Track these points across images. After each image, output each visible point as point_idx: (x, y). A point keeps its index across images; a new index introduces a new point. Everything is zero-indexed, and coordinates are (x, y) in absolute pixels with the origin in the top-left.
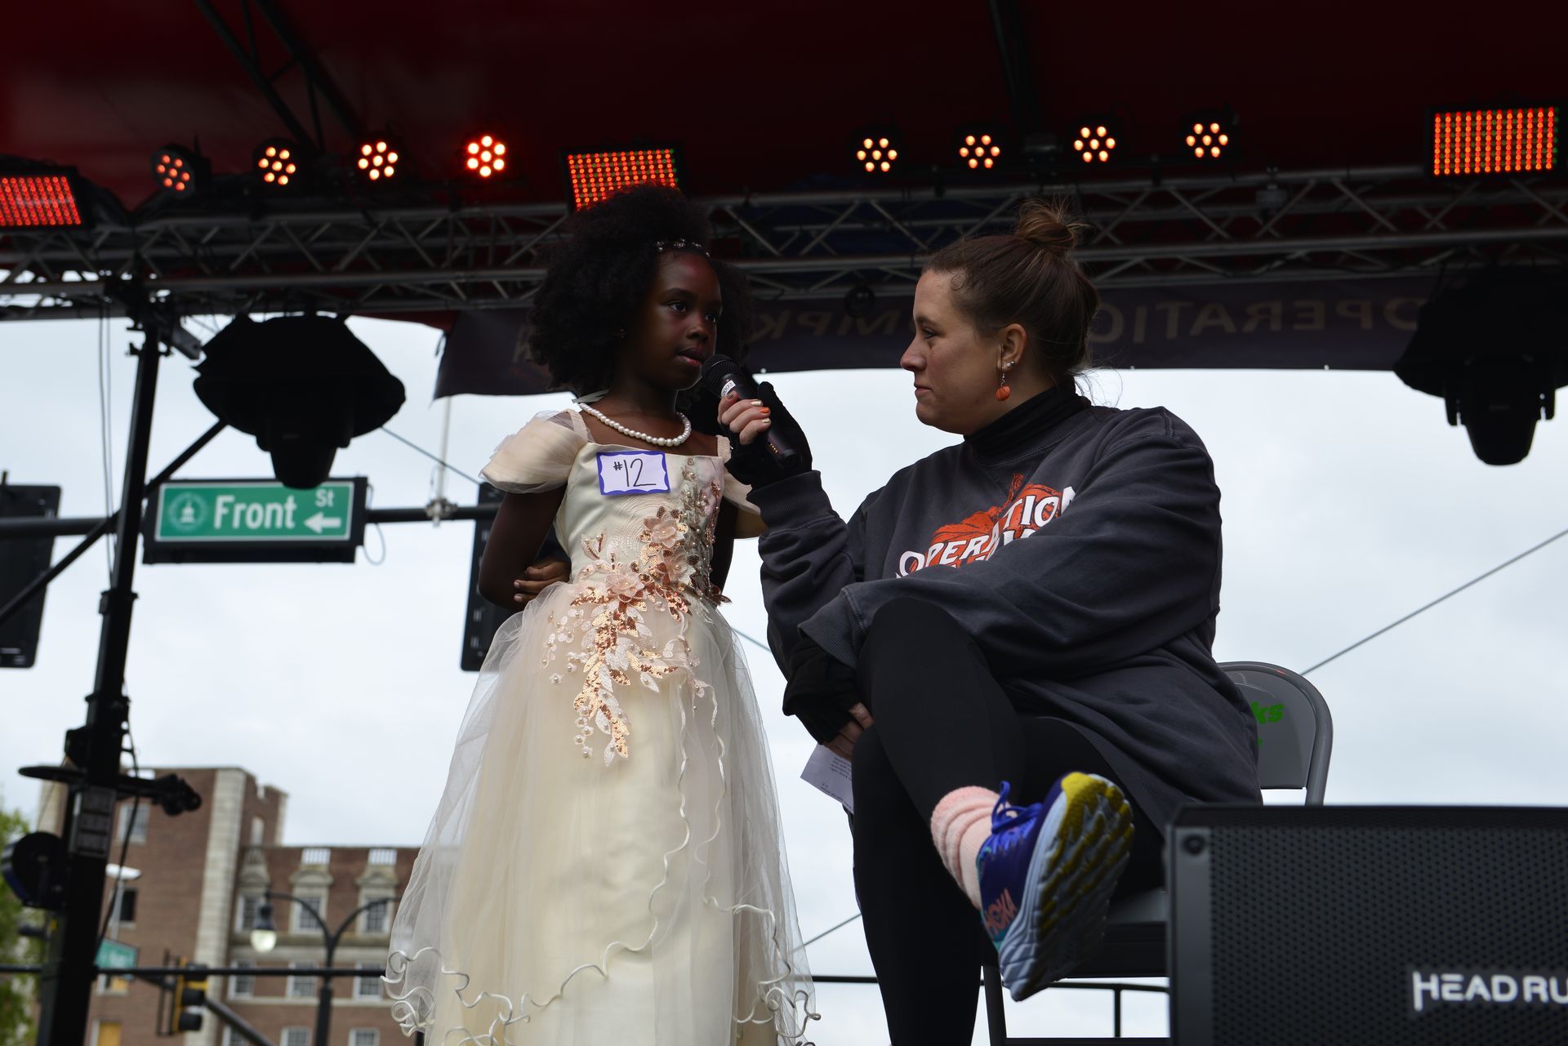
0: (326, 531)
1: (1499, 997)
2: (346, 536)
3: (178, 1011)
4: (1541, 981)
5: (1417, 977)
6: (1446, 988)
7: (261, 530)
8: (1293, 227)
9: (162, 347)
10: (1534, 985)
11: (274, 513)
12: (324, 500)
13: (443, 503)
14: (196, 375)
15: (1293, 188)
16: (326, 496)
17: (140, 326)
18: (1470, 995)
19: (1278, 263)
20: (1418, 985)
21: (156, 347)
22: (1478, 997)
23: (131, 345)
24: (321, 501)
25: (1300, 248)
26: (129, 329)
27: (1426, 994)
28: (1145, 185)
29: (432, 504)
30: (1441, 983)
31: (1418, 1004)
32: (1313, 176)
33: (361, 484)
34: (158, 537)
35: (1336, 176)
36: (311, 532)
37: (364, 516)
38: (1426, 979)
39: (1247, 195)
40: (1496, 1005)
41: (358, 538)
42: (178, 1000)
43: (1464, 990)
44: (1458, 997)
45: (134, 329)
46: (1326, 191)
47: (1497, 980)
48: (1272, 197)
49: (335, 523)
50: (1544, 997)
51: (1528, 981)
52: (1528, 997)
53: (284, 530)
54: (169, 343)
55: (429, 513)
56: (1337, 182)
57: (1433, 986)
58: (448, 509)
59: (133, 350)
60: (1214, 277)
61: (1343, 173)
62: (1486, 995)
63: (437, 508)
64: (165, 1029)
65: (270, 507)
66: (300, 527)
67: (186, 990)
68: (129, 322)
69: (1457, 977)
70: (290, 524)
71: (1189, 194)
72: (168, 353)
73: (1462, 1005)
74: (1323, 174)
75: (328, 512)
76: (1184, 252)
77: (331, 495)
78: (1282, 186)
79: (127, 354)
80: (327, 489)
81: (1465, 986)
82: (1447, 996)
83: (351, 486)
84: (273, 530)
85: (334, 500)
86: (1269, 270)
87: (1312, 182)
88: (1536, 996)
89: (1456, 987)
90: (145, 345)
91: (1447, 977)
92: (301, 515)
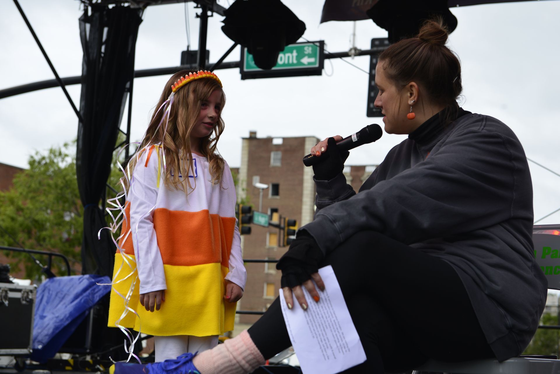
0: (309, 63)
2: (317, 65)
3: (286, 238)
7: (284, 65)
9: (209, 13)
11: (289, 57)
12: (307, 50)
13: (355, 49)
14: (223, 24)
16: (308, 49)
17: (199, 6)
21: (206, 14)
23: (197, 14)
24: (306, 51)
26: (195, 7)
29: (351, 50)
33: (322, 43)
34: (245, 70)
36: (303, 64)
37: (324, 56)
41: (322, 66)
42: (286, 234)
45: (197, 7)
49: (312, 60)
53: (293, 64)
54: (212, 11)
55: (350, 54)
58: (357, 52)
59: (197, 16)
63: (353, 52)
64: (282, 244)
65: (287, 55)
66: (299, 63)
67: (289, 230)
68: (195, 5)
70: (295, 61)
72: (212, 16)
75: (310, 56)
77: (310, 49)
79: (196, 17)
80: (309, 46)
83: (318, 44)
84: (289, 64)
85: (312, 51)
90: (202, 14)
92: (299, 58)
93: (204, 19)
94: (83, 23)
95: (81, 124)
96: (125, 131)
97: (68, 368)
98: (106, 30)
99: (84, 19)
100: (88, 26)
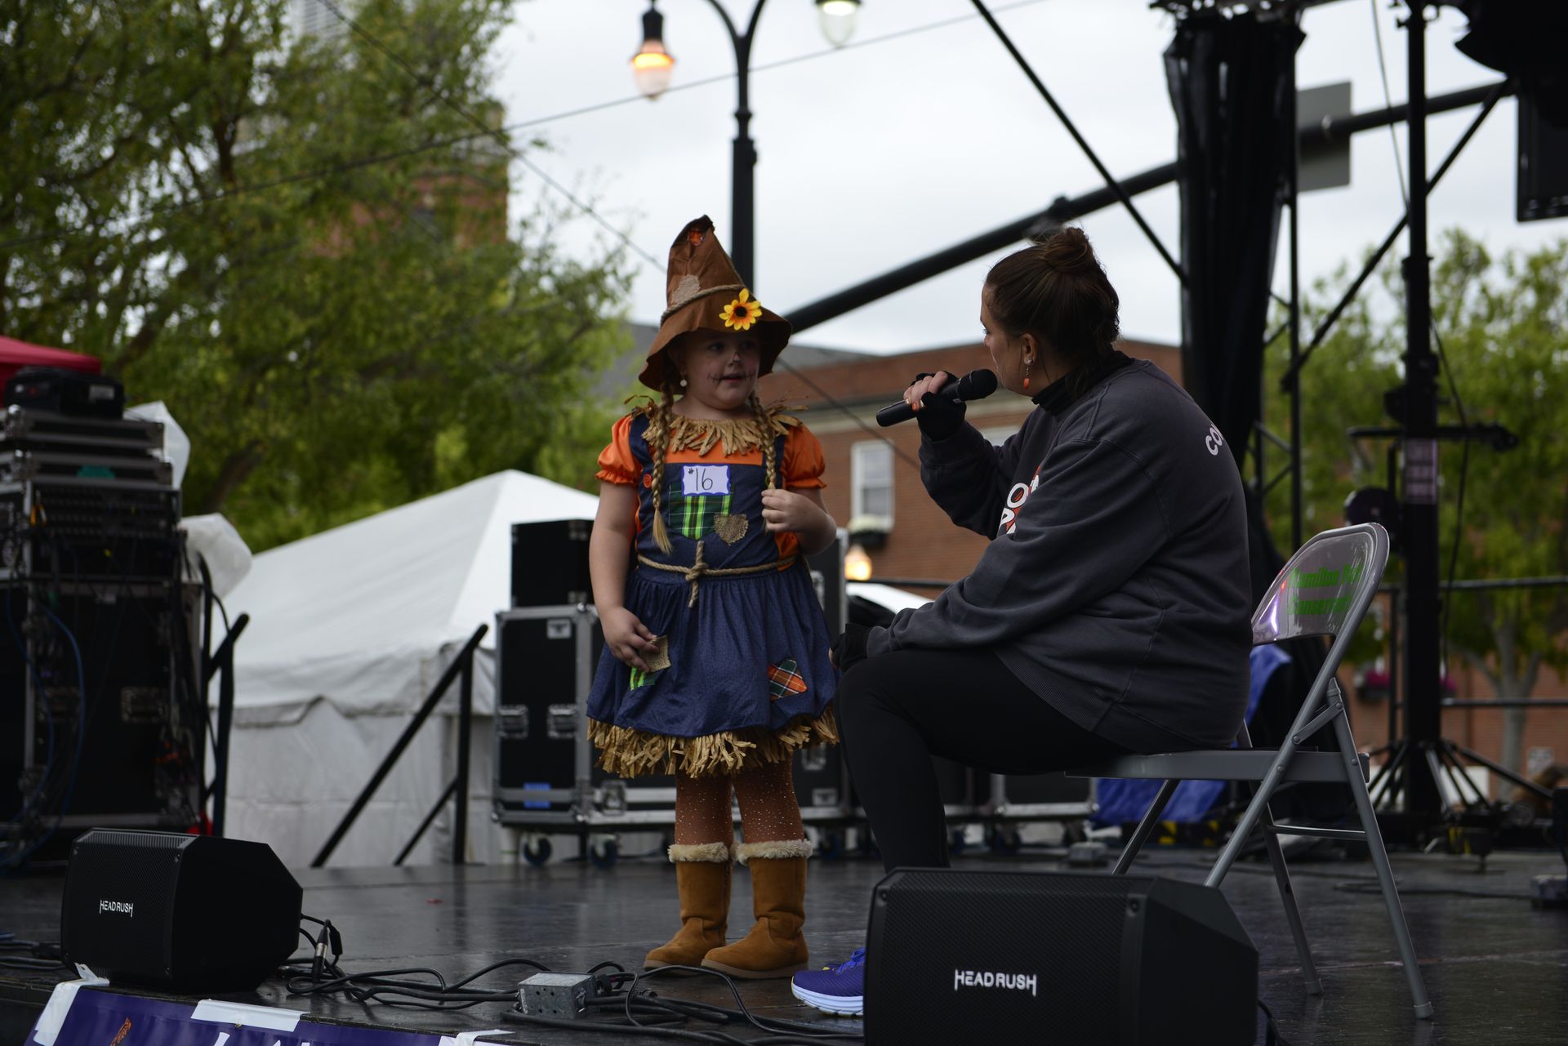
1: (987, 984)
4: (1002, 975)
5: (957, 972)
6: (968, 978)
10: (1001, 978)
18: (976, 983)
20: (957, 977)
21: (1421, 15)
22: (979, 984)
27: (959, 981)
30: (966, 975)
31: (956, 987)
38: (960, 974)
40: (984, 987)
43: (973, 981)
44: (971, 984)
47: (987, 974)
50: (1003, 985)
51: (999, 975)
52: (997, 984)
57: (962, 977)
62: (982, 983)
69: (971, 973)
73: (972, 987)
81: (974, 977)
82: (968, 983)
88: (1000, 984)
89: (971, 978)
91: (969, 973)
93: (1415, 29)
94: (1173, 62)
95: (1186, 294)
96: (1286, 295)
97: (1166, 840)
98: (1223, 69)
99: (1177, 52)
100: (1184, 64)
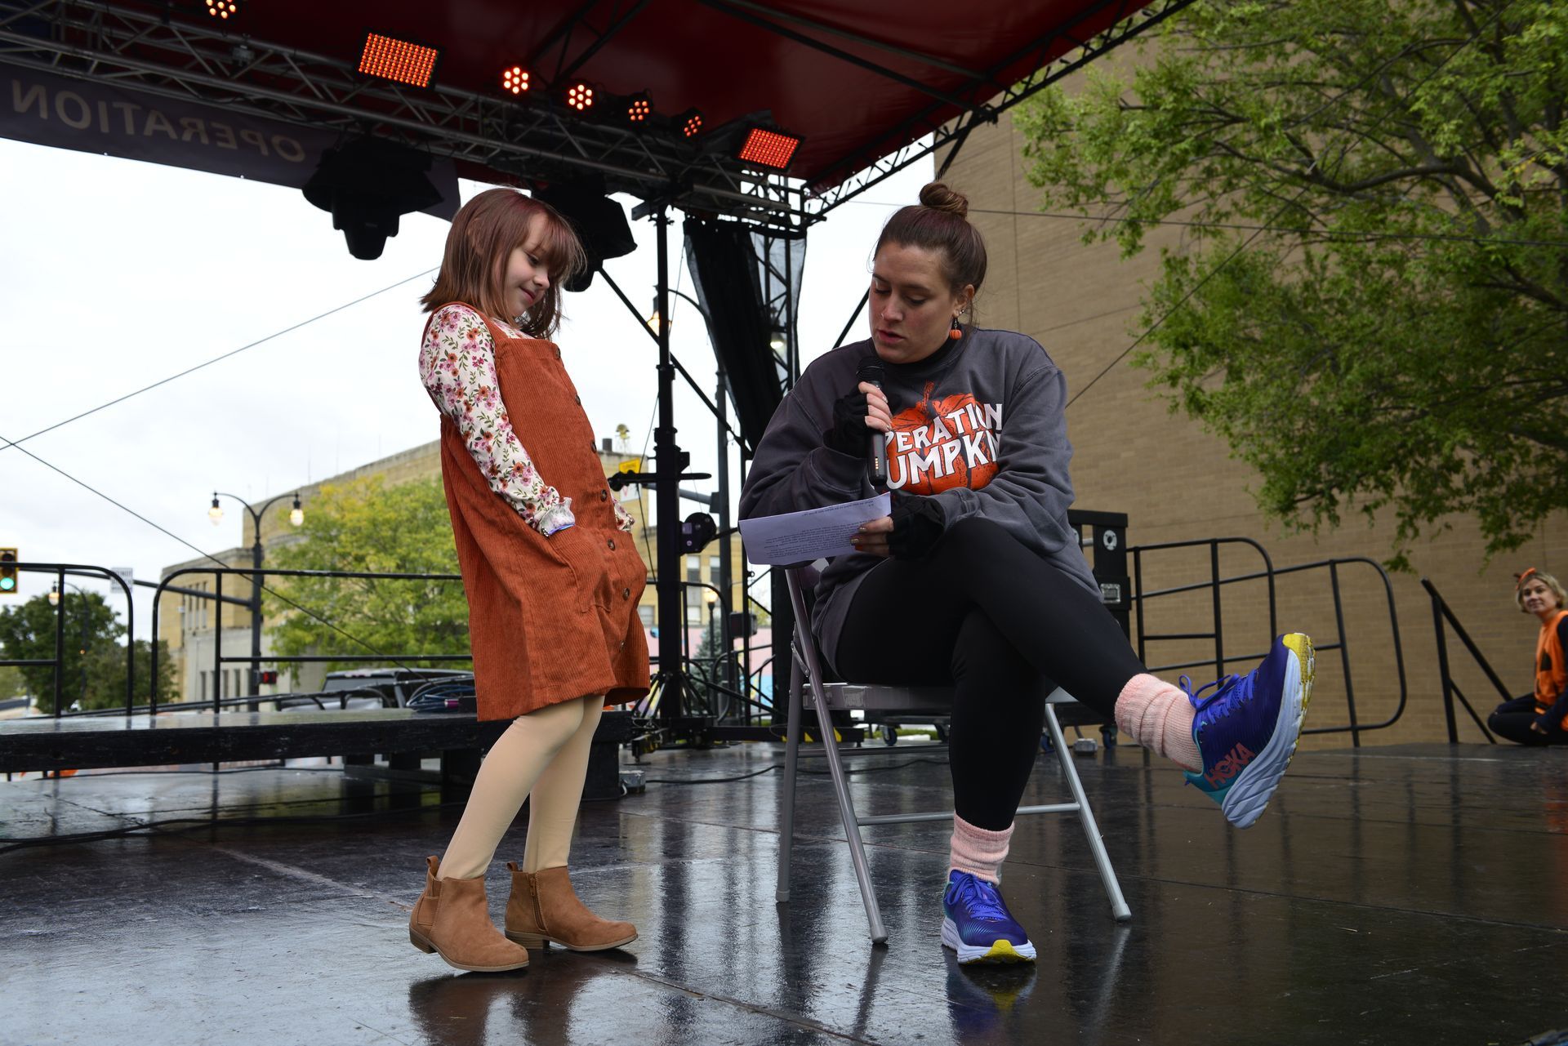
8: (254, 78)
15: (258, 53)
19: (239, 99)
25: (258, 93)
28: (156, 21)
32: (272, 48)
35: (287, 52)
39: (226, 48)
46: (277, 59)
48: (244, 54)
56: (286, 56)
60: (190, 97)
61: (292, 51)
71: (184, 34)
74: (279, 48)
76: (177, 75)
78: (250, 48)
86: (233, 102)
87: (271, 51)
